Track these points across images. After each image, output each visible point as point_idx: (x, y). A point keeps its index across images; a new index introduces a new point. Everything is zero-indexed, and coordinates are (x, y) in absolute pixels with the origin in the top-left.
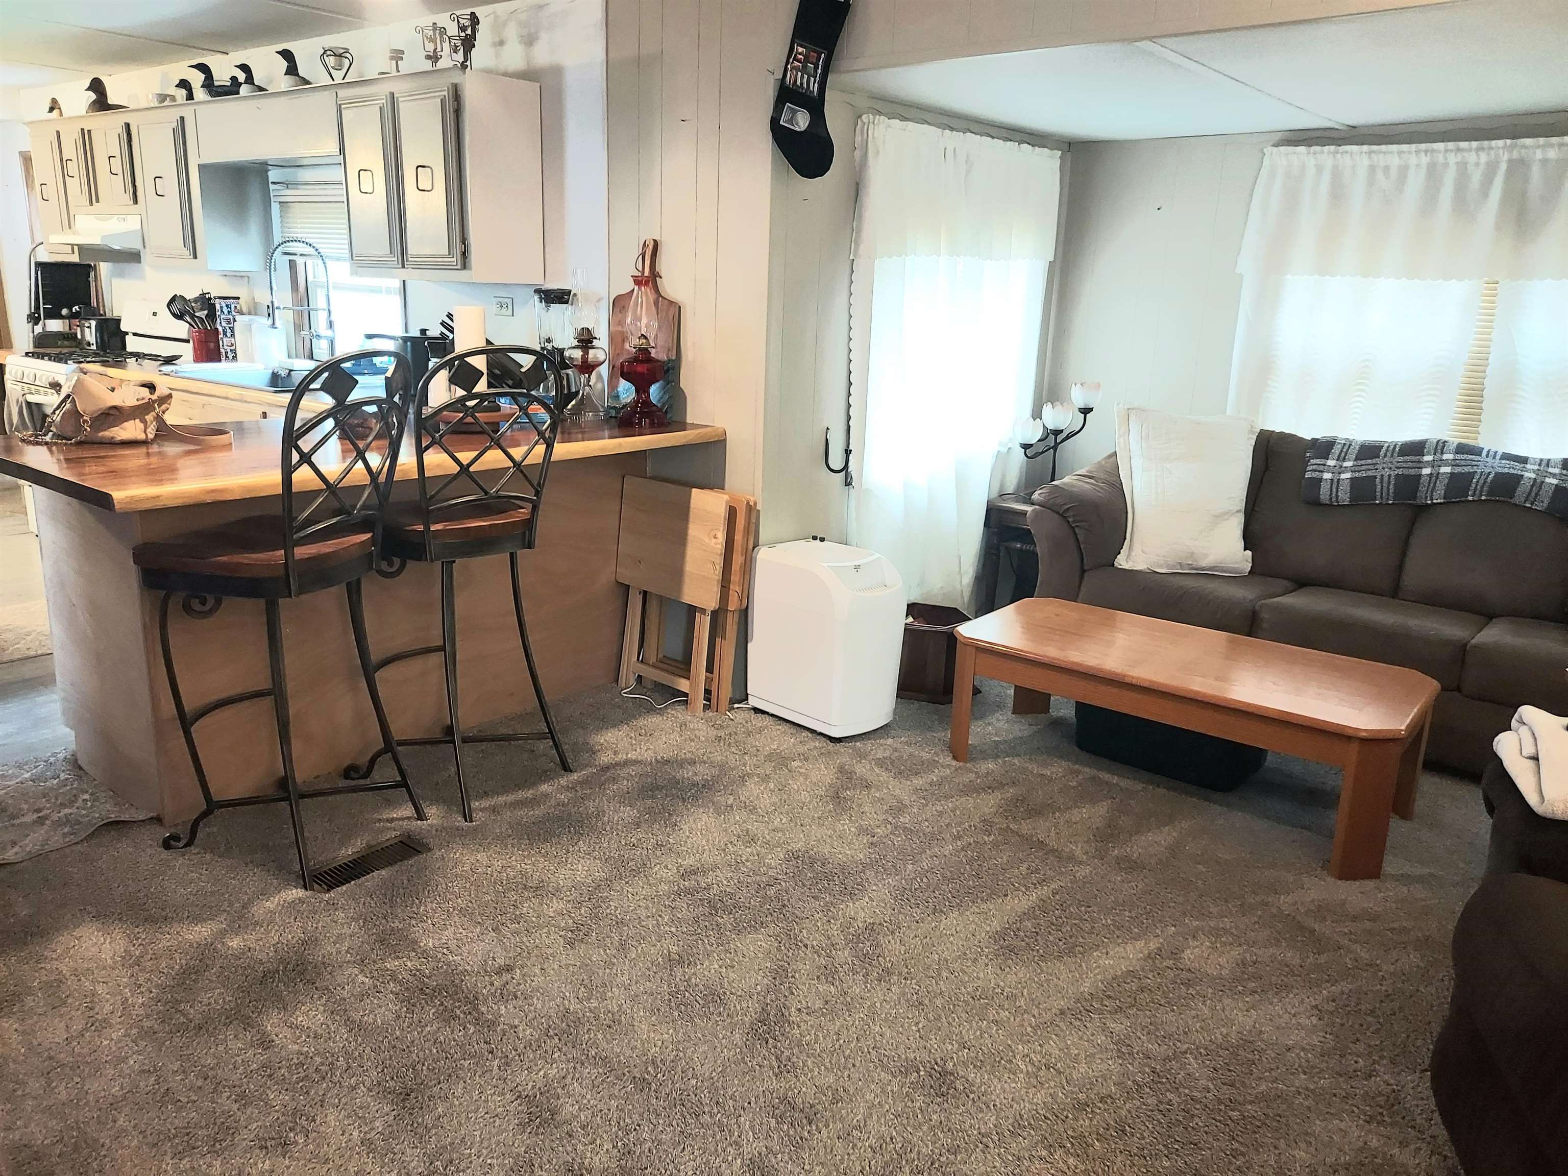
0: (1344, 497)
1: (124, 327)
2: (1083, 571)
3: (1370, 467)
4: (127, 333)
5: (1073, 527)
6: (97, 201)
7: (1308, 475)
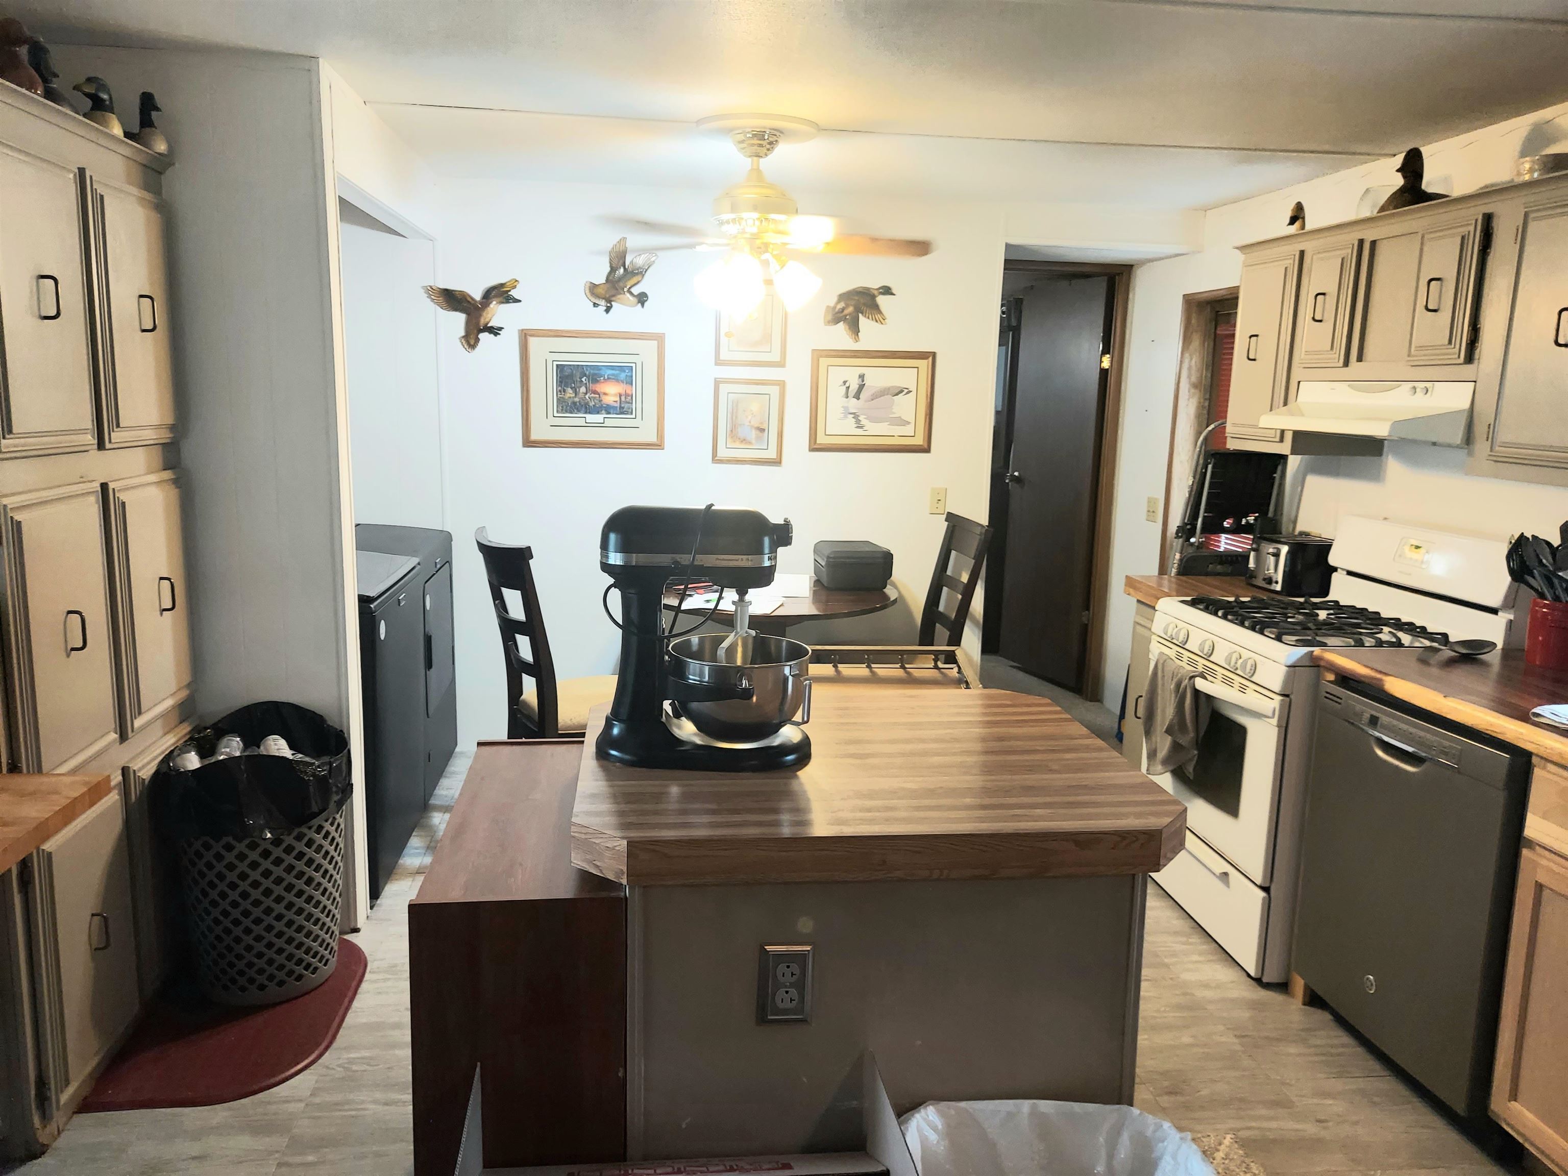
1: (1333, 559)
4: (1335, 569)
6: (1360, 359)
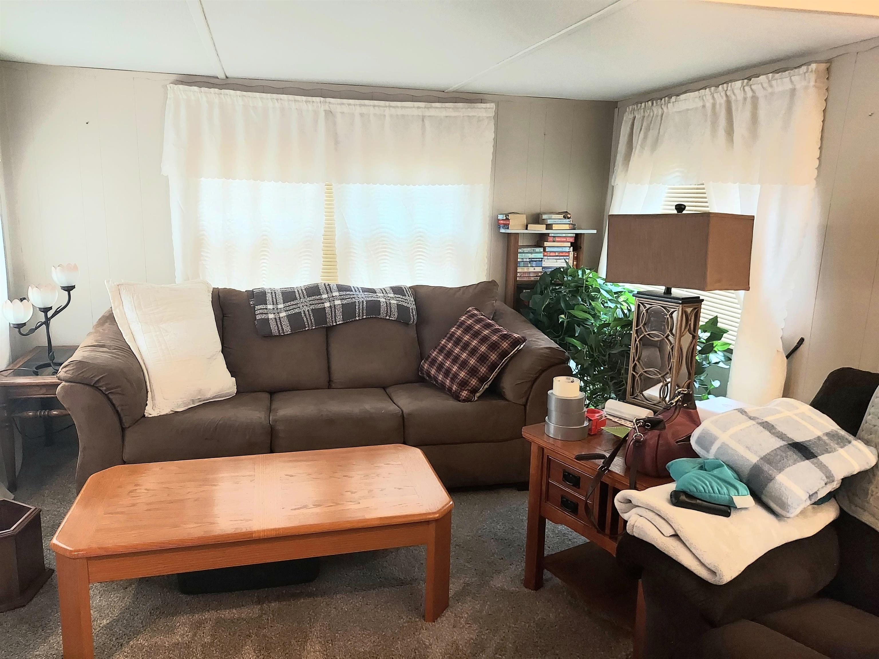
0: (287, 329)
2: (123, 430)
3: (294, 306)
5: (106, 394)
7: (258, 317)
